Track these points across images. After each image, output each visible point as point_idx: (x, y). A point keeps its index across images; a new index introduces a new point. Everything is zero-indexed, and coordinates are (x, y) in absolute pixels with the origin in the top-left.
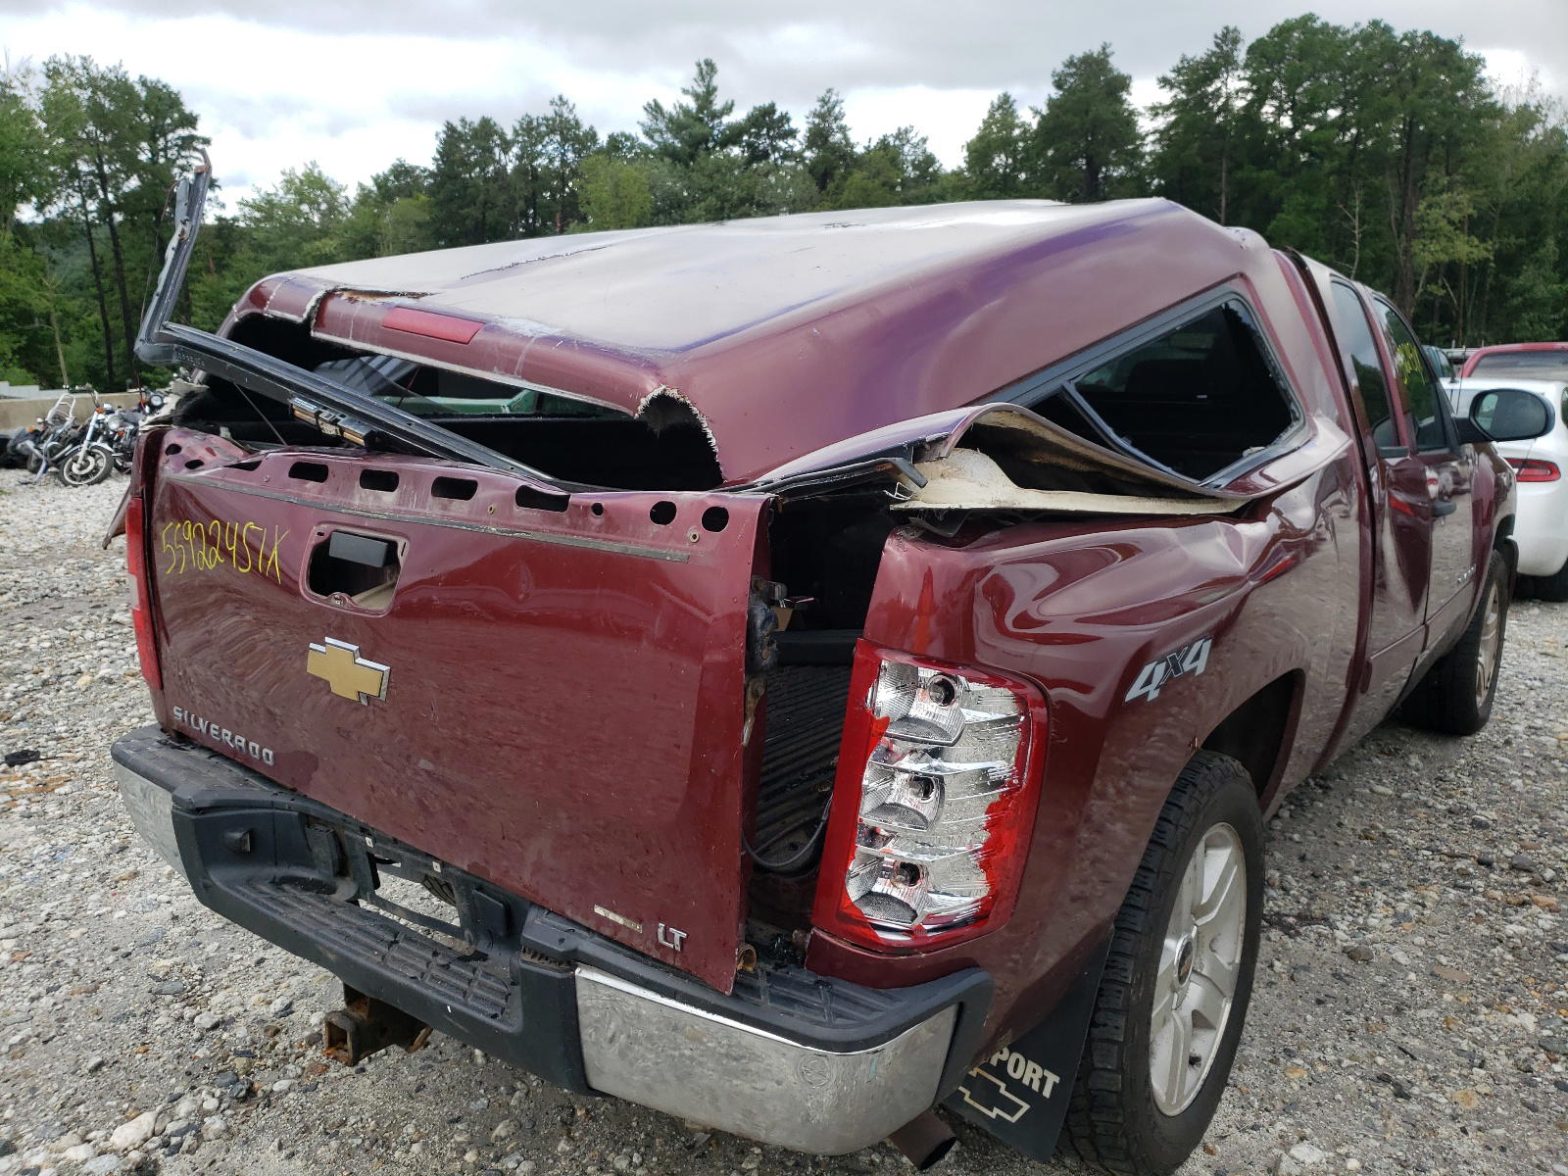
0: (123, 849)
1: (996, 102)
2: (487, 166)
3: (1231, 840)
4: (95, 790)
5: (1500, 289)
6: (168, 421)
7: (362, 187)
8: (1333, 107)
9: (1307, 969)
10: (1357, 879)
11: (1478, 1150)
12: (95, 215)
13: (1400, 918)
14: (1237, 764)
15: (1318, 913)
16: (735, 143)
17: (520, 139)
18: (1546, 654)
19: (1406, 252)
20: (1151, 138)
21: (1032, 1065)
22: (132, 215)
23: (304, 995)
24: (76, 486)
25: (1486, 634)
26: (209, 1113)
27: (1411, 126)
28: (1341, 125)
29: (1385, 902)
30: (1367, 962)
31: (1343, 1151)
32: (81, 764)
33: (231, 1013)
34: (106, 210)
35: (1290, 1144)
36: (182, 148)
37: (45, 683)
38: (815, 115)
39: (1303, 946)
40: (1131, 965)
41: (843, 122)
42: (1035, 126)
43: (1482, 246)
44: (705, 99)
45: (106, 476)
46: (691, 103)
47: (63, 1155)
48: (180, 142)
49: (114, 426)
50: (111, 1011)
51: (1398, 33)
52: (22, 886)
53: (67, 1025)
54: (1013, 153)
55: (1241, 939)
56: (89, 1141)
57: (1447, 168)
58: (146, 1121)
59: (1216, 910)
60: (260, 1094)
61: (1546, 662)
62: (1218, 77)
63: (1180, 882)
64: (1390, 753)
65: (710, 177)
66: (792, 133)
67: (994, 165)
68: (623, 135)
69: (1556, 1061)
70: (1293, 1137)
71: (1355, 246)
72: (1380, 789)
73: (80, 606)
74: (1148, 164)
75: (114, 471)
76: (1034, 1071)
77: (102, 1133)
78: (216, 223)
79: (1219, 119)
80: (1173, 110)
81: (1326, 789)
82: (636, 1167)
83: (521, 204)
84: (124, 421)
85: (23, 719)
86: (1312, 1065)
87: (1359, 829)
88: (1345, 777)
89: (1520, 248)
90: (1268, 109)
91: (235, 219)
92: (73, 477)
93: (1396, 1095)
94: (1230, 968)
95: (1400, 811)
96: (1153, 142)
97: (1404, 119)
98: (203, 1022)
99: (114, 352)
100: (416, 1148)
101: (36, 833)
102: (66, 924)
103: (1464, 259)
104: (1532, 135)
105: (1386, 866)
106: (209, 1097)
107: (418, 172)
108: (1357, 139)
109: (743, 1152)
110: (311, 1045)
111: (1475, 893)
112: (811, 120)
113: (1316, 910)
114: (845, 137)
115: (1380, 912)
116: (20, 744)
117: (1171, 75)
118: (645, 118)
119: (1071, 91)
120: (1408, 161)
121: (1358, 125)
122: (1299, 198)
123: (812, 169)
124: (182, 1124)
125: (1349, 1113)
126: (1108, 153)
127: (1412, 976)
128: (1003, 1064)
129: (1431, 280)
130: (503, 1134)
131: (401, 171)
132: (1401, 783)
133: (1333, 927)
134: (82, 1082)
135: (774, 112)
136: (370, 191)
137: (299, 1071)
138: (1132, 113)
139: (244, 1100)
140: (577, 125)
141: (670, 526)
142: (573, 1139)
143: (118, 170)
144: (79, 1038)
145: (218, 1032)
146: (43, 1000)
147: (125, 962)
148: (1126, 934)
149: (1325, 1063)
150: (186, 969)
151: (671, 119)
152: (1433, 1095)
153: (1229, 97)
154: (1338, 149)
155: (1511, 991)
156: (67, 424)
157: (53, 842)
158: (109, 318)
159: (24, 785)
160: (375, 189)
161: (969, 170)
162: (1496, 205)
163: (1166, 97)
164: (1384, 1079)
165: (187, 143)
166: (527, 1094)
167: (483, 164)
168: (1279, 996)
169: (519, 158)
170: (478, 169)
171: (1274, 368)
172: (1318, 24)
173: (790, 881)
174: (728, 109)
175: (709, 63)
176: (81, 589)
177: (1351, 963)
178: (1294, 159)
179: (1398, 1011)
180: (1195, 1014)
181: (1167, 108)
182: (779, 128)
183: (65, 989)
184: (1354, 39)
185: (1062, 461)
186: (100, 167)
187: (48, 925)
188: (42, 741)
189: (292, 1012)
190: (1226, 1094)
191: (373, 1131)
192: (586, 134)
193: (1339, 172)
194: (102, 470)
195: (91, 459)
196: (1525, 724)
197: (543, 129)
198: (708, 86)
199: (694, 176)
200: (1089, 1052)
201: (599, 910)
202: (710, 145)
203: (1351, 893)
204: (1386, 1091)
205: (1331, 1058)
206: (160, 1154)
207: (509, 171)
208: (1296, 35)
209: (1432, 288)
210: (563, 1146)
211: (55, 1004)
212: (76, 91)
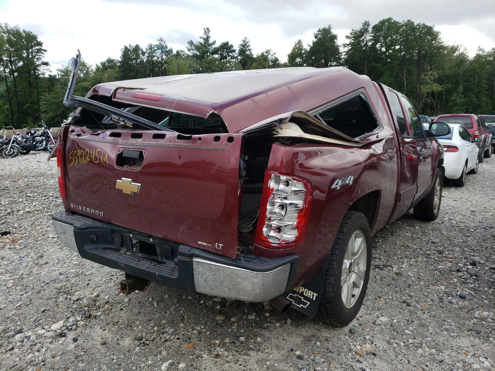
0: (42, 257)
1: (297, 42)
2: (138, 59)
3: (362, 236)
4: (30, 242)
5: (447, 101)
6: (70, 124)
7: (97, 66)
8: (397, 45)
9: (385, 278)
10: (400, 256)
11: (428, 317)
12: (8, 73)
13: (411, 265)
14: (363, 215)
15: (389, 265)
16: (216, 54)
17: (148, 51)
18: (455, 200)
19: (420, 88)
20: (344, 54)
21: (310, 292)
22: (21, 74)
23: (102, 292)
24: (7, 158)
25: (436, 192)
26: (79, 321)
27: (420, 51)
28: (400, 50)
29: (407, 262)
30: (401, 275)
31: (393, 318)
32: (24, 235)
33: (82, 297)
34: (12, 72)
35: (379, 317)
36: (37, 52)
37: (9, 213)
38: (241, 45)
39: (384, 273)
40: (335, 263)
41: (250, 48)
42: (309, 50)
43: (440, 87)
44: (207, 40)
45: (17, 155)
46: (202, 41)
47: (37, 333)
48: (37, 51)
49: (20, 139)
50: (45, 297)
51: (415, 24)
52: (12, 267)
53: (33, 301)
54: (302, 58)
55: (366, 264)
56: (44, 329)
57: (431, 64)
58: (61, 323)
59: (358, 255)
60: (93, 316)
61: (455, 202)
62: (364, 36)
63: (348, 243)
64: (411, 226)
65: (209, 64)
66: (234, 51)
67: (296, 61)
68: (181, 50)
69: (449, 297)
70: (380, 315)
71: (405, 87)
72: (407, 234)
73: (15, 192)
74: (343, 61)
75: (19, 154)
76: (311, 293)
77: (48, 327)
78: (48, 77)
79: (364, 48)
80: (350, 45)
81: (392, 235)
82: (203, 329)
83: (148, 72)
84: (23, 138)
85: (4, 223)
86: (386, 300)
87: (401, 244)
88: (398, 232)
89: (452, 88)
90: (378, 46)
91: (55, 76)
92: (6, 155)
93: (407, 305)
94: (363, 272)
95: (413, 240)
96: (344, 55)
97: (417, 49)
98: (74, 299)
99: (14, 118)
100: (140, 327)
101: (14, 253)
102: (28, 276)
103: (436, 91)
104: (455, 55)
105: (408, 253)
106: (78, 317)
107: (115, 61)
108: (404, 55)
109: (232, 325)
110: (106, 304)
111: (431, 259)
112: (240, 47)
113: (388, 264)
114: (251, 53)
115: (405, 264)
116: (4, 230)
117: (349, 35)
118: (188, 46)
119: (320, 39)
120: (419, 62)
121: (404, 51)
122: (388, 72)
123: (241, 61)
124: (72, 324)
125: (395, 310)
126: (331, 58)
127: (413, 278)
128: (302, 292)
129: (427, 97)
130: (164, 323)
131: (110, 61)
132: (413, 233)
133: (392, 268)
134: (40, 315)
135: (228, 44)
136: (100, 67)
137: (104, 310)
138: (338, 46)
139: (88, 318)
140: (167, 47)
141: (219, 142)
142: (184, 323)
143: (16, 59)
144: (37, 304)
145: (78, 302)
146: (25, 295)
147: (47, 285)
148: (334, 255)
149: (389, 299)
150: (66, 286)
151: (196, 46)
152: (416, 305)
153: (367, 41)
154: (399, 58)
155: (438, 281)
156: (4, 138)
157: (20, 255)
158: (12, 106)
159: (7, 241)
160: (101, 66)
161: (289, 63)
162: (445, 75)
163: (348, 41)
164: (404, 302)
165: (39, 51)
166: (170, 313)
167: (136, 59)
168: (378, 284)
169: (148, 57)
170: (134, 61)
171: (373, 112)
172: (392, 21)
173: (248, 235)
174: (214, 43)
175: (208, 29)
176: (15, 187)
177: (397, 276)
178: (386, 61)
179: (409, 286)
180: (354, 282)
181: (348, 45)
182: (230, 49)
183: (30, 292)
184: (403, 25)
185: (315, 128)
186: (10, 58)
187: (22, 276)
188: (11, 229)
189: (100, 296)
190: (362, 306)
191: (127, 324)
192: (169, 50)
193: (400, 64)
194: (15, 153)
195: (12, 149)
196: (448, 218)
197: (155, 48)
198: (207, 36)
199: (204, 64)
200: (325, 286)
201: (199, 242)
202: (209, 54)
203: (398, 260)
204: (404, 305)
205: (391, 297)
206: (66, 331)
207: (145, 61)
208: (386, 24)
209: (427, 99)
210: (182, 325)
211: (28, 296)
212: (3, 34)
